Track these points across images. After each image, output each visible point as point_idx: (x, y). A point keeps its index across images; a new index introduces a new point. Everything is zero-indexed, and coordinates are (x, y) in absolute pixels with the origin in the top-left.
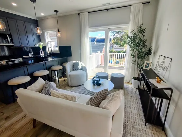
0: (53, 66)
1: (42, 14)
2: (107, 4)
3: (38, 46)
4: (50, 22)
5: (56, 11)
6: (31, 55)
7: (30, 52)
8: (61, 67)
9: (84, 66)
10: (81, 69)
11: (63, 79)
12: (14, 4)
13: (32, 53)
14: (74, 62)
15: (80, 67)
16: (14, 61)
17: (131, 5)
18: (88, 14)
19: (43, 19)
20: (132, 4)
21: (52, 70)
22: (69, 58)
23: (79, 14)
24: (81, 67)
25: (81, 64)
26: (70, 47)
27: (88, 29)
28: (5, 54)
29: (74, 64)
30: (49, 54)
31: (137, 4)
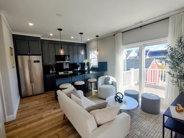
0: (90, 78)
1: (89, 40)
2: (139, 22)
3: (84, 62)
4: (94, 44)
5: (97, 36)
6: (79, 69)
7: (79, 66)
8: (95, 80)
9: (115, 81)
10: (112, 84)
11: (97, 91)
12: (72, 37)
13: (80, 67)
14: (106, 76)
15: (110, 82)
16: (68, 72)
17: (169, 18)
18: (122, 34)
19: (89, 42)
20: (170, 16)
21: (88, 82)
22: (105, 72)
23: (114, 35)
24: (112, 82)
25: (112, 79)
26: (106, 63)
27: (122, 47)
28: (67, 67)
29: (106, 78)
30: (91, 69)
31: (177, 15)
